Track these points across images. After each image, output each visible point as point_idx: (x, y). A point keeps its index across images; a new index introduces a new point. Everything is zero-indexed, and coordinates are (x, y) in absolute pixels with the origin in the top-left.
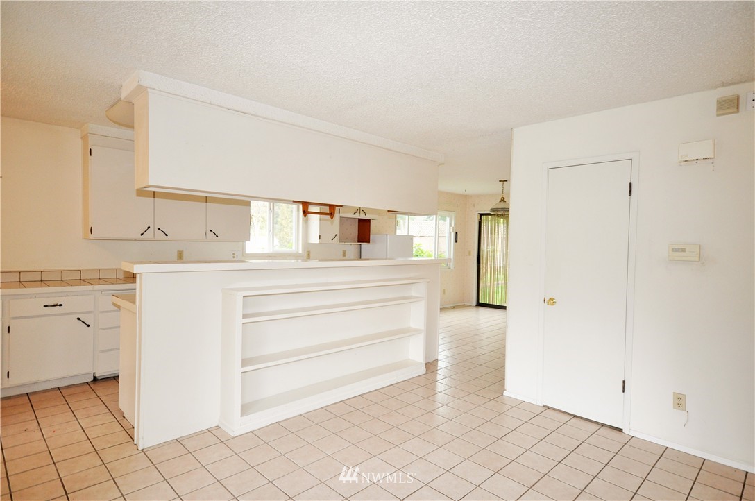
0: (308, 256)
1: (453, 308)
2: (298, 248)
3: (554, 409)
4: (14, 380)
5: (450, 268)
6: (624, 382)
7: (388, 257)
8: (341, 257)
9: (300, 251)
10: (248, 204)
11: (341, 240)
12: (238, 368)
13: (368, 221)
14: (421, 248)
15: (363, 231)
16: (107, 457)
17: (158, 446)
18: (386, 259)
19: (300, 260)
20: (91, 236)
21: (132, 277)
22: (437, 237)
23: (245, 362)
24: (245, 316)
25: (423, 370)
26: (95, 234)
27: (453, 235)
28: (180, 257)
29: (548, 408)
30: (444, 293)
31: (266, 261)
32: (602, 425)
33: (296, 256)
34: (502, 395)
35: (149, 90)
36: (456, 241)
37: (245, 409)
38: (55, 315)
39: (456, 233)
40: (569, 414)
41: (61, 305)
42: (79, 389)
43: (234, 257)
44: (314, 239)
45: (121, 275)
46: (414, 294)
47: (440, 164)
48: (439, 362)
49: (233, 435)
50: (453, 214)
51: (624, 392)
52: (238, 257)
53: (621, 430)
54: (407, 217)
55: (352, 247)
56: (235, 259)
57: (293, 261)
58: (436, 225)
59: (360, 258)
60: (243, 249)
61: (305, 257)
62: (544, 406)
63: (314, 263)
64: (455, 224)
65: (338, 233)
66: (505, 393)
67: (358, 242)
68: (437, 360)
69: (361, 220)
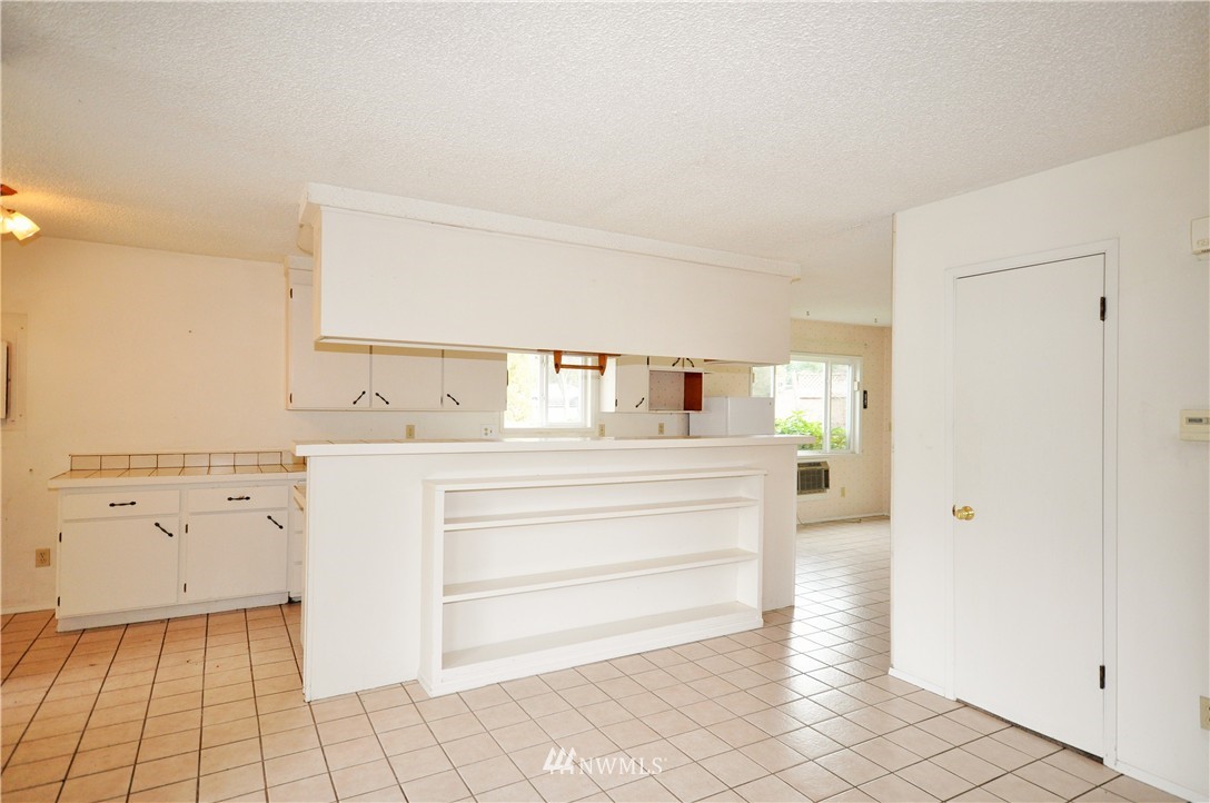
0: (602, 432)
1: (859, 521)
2: (586, 420)
3: (976, 709)
4: (190, 597)
5: (854, 453)
6: (1103, 669)
7: (730, 433)
8: (656, 434)
9: (589, 425)
10: (503, 357)
11: (653, 406)
12: (438, 598)
13: (699, 375)
14: (804, 419)
15: (692, 391)
16: (264, 706)
17: (330, 700)
18: (726, 436)
19: (588, 439)
20: (291, 406)
21: (302, 463)
22: (829, 398)
23: (448, 590)
24: (447, 521)
25: (758, 622)
26: (297, 403)
27: (859, 396)
28: (410, 434)
29: (966, 705)
30: (843, 495)
31: (537, 440)
32: (1065, 747)
33: (581, 432)
34: (887, 674)
35: (322, 208)
36: (865, 407)
37: (449, 660)
38: (240, 511)
39: (865, 392)
40: (1003, 720)
41: (248, 498)
42: (267, 613)
43: (486, 434)
44: (609, 407)
45: (288, 460)
46: (742, 493)
47: (793, 281)
48: (796, 610)
49: (433, 694)
50: (859, 361)
51: (1102, 686)
52: (491, 433)
53: (1100, 760)
54: (772, 368)
55: (674, 418)
56: (488, 437)
57: (579, 439)
58: (826, 379)
59: (687, 435)
60: (501, 421)
61: (597, 434)
62: (958, 701)
63: (608, 442)
64: (863, 377)
65: (646, 394)
66: (891, 672)
67: (685, 409)
68: (793, 607)
69: (688, 376)
